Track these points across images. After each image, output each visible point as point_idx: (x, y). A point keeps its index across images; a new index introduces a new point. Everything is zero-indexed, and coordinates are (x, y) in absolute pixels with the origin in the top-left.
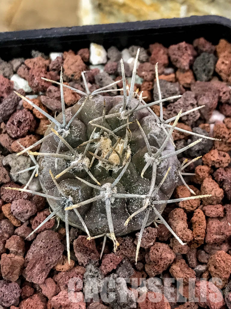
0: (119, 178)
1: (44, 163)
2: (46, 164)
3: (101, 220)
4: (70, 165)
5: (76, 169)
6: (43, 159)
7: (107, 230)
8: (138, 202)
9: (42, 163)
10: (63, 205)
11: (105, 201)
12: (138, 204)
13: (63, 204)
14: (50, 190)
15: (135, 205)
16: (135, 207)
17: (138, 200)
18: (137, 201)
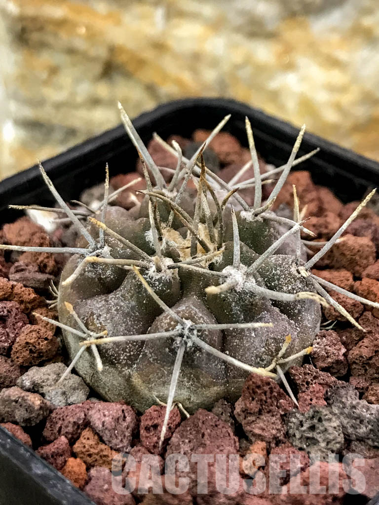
0: (237, 245)
1: (102, 319)
2: (105, 317)
3: (255, 335)
4: (149, 276)
5: (163, 278)
6: (95, 316)
7: (274, 347)
8: (285, 278)
9: (98, 322)
10: (183, 342)
11: (243, 288)
12: (288, 279)
13: (181, 342)
14: (137, 364)
15: (286, 284)
16: (288, 287)
17: (283, 274)
18: (283, 276)
